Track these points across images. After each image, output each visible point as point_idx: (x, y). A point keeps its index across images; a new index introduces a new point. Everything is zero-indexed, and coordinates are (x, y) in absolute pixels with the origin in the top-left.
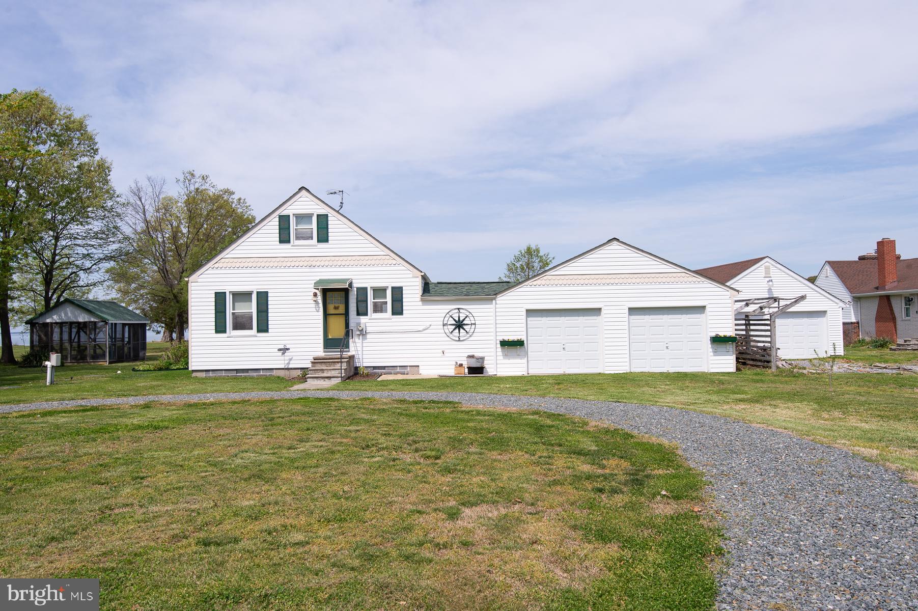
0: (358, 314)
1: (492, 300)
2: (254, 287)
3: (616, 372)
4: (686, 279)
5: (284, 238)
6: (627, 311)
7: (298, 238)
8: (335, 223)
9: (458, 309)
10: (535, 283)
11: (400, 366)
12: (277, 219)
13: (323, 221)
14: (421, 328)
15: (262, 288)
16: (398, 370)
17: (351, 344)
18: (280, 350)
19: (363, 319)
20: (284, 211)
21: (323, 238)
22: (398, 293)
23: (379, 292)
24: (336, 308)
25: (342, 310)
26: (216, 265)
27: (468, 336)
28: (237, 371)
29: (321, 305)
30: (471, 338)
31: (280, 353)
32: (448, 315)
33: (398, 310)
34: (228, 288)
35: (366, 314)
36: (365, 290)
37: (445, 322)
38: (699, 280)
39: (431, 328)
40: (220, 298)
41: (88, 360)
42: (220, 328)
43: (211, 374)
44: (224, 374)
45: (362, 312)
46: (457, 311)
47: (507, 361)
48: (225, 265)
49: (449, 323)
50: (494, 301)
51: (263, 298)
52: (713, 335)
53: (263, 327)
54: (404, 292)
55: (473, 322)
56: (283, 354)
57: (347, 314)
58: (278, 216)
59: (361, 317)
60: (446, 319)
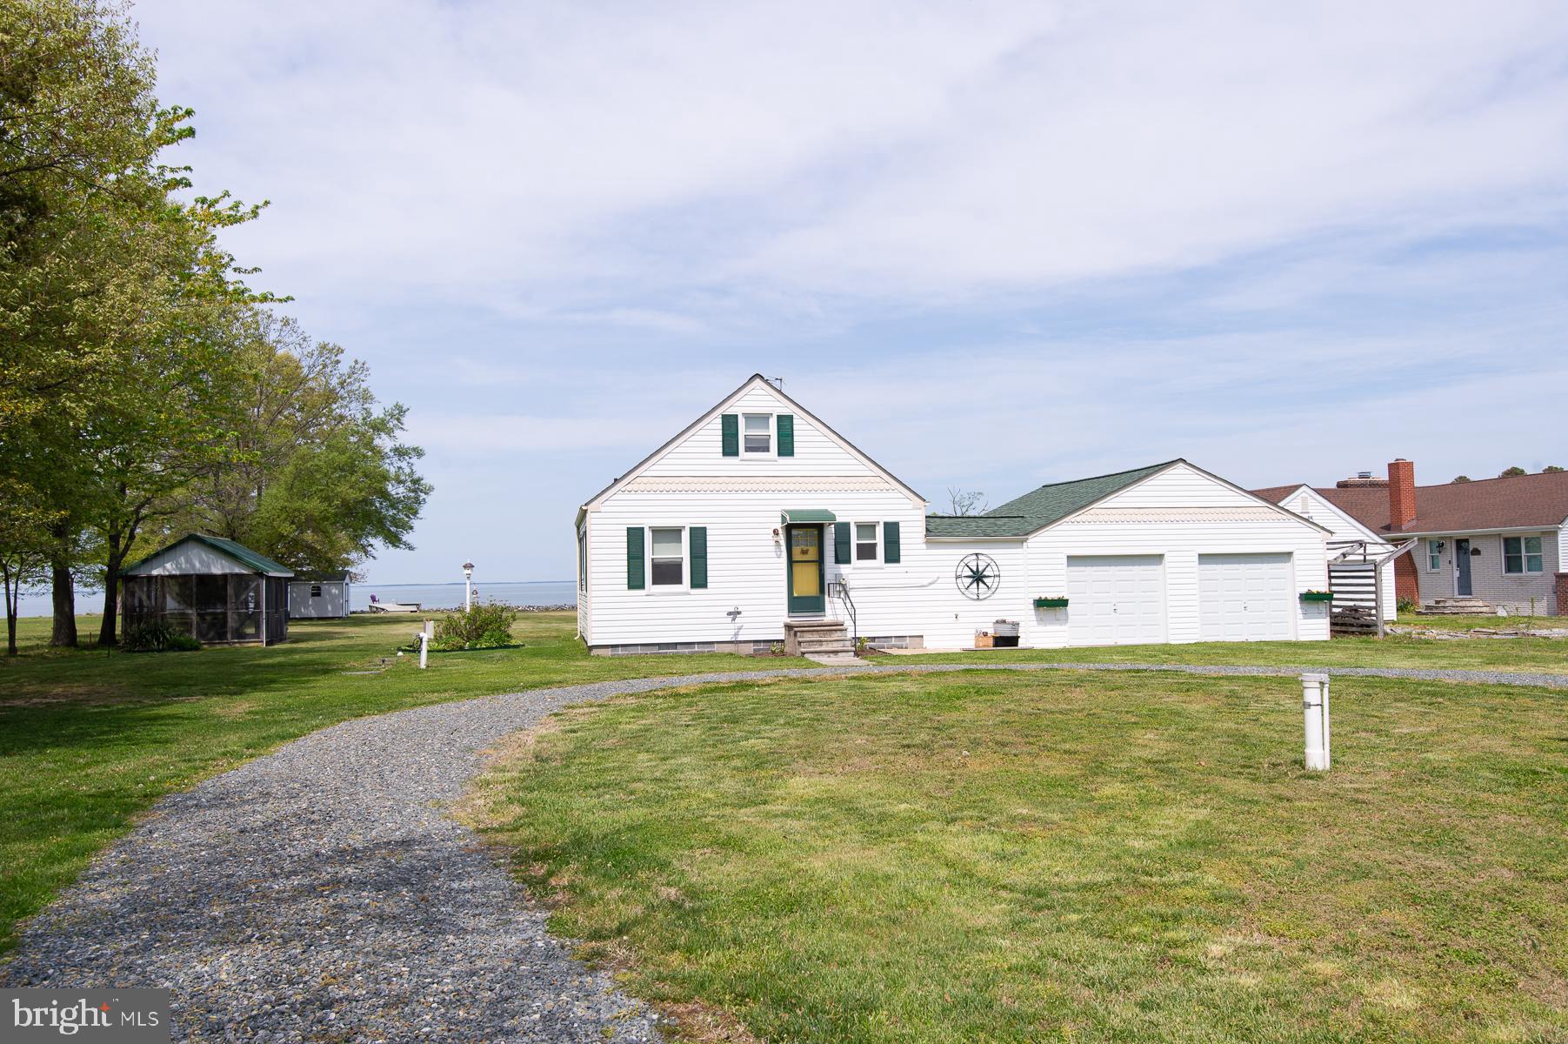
0: (837, 561)
1: (1022, 542)
2: (686, 520)
3: (1181, 642)
4: (1268, 516)
5: (730, 449)
6: (1196, 558)
7: (748, 449)
8: (801, 428)
9: (976, 554)
10: (1078, 519)
11: (895, 637)
12: (720, 421)
13: (785, 423)
14: (925, 582)
15: (698, 523)
16: (893, 643)
17: (828, 606)
18: (730, 614)
19: (844, 569)
20: (729, 409)
21: (786, 448)
22: (892, 530)
23: (867, 528)
24: (804, 552)
25: (812, 554)
26: (629, 487)
27: (990, 592)
28: (660, 645)
29: (784, 548)
30: (995, 595)
31: (729, 619)
32: (962, 564)
33: (893, 555)
34: (647, 522)
35: (848, 561)
36: (847, 525)
37: (958, 574)
38: (1285, 517)
39: (939, 581)
40: (635, 537)
41: (230, 640)
42: (635, 582)
43: (620, 651)
44: (639, 650)
45: (842, 557)
46: (975, 557)
47: (1042, 628)
48: (642, 487)
49: (964, 574)
50: (1025, 544)
51: (699, 537)
52: (1304, 591)
53: (699, 581)
54: (901, 530)
55: (997, 573)
56: (734, 619)
57: (820, 561)
58: (721, 416)
59: (842, 566)
60: (960, 569)
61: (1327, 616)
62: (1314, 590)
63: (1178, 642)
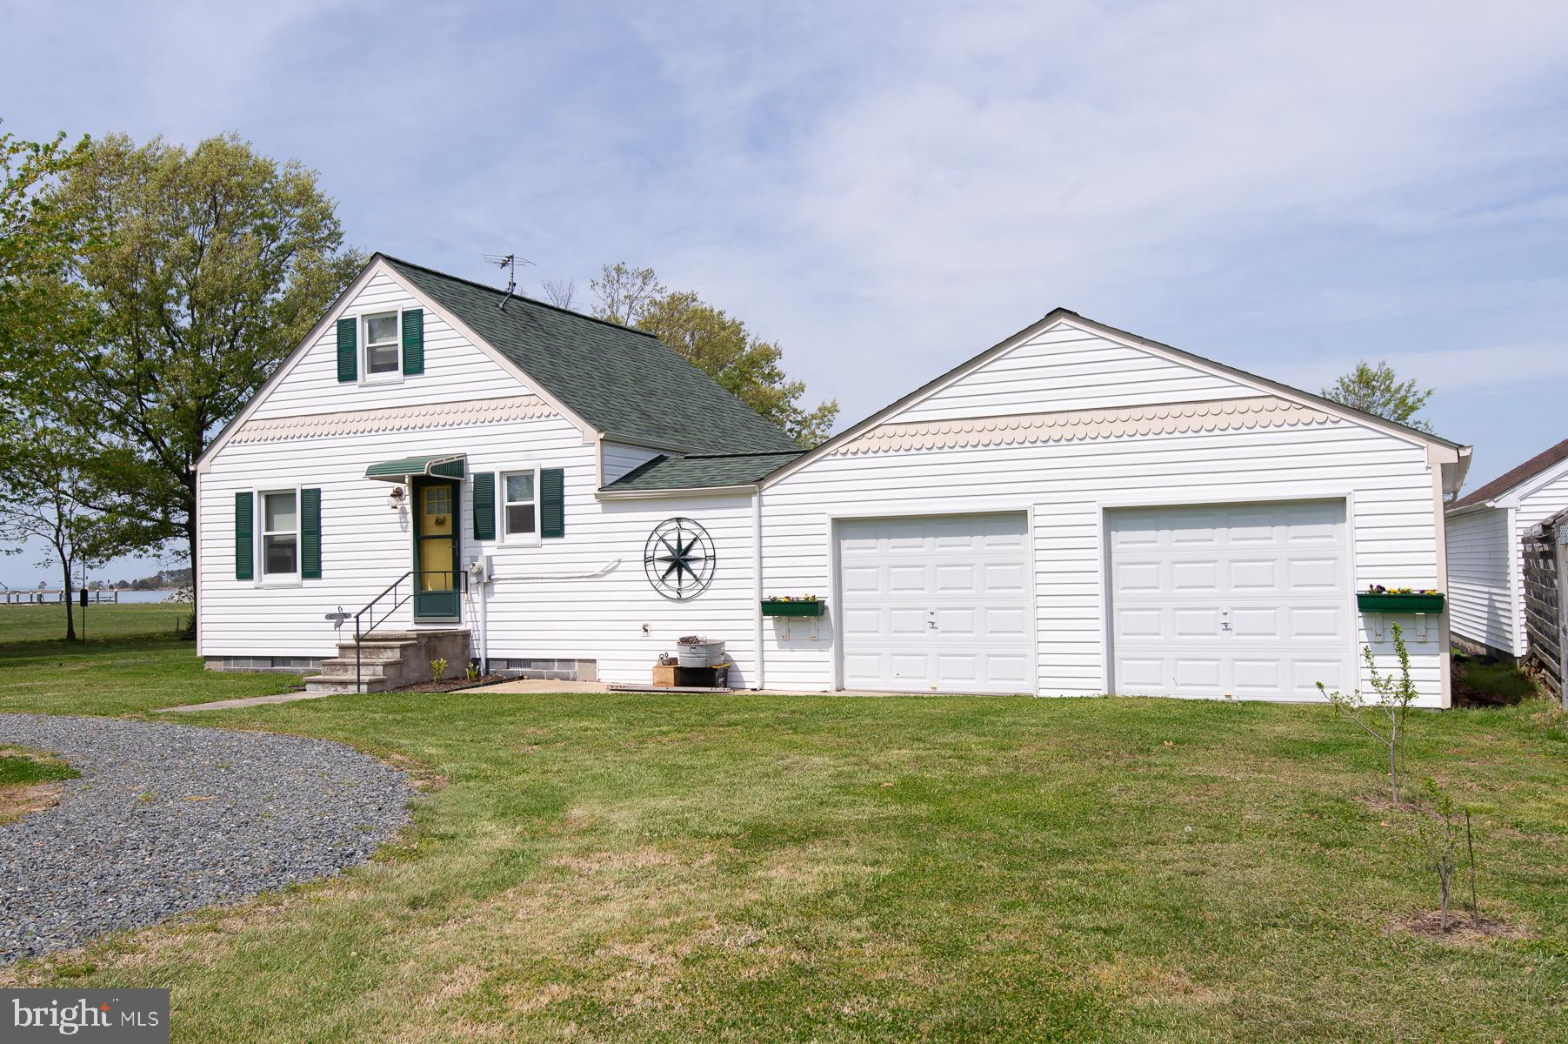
0: (478, 536)
1: (750, 494)
2: (294, 481)
3: (1085, 694)
4: (1278, 417)
5: (347, 372)
6: (1098, 518)
7: (374, 369)
8: (434, 329)
9: (678, 520)
10: (853, 447)
11: (559, 660)
12: (334, 330)
13: (414, 326)
14: (598, 568)
15: (310, 483)
16: (556, 670)
17: (465, 607)
18: (330, 617)
19: (488, 548)
20: (346, 311)
21: (414, 365)
22: (553, 481)
23: (517, 481)
24: (440, 523)
25: (447, 529)
26: (238, 437)
27: (700, 587)
28: (274, 660)
29: (410, 517)
30: (706, 595)
31: (331, 624)
32: (655, 537)
33: (554, 528)
34: (258, 484)
35: (491, 536)
36: (490, 476)
37: (649, 554)
38: (1321, 417)
39: (622, 566)
40: (244, 502)
42: (244, 571)
43: (232, 666)
44: (252, 666)
45: (484, 532)
46: (674, 525)
47: (787, 655)
48: (252, 435)
49: (658, 555)
50: (755, 499)
51: (312, 499)
52: (1364, 588)
53: (313, 570)
54: (567, 481)
55: (710, 553)
56: (338, 625)
57: (456, 536)
58: (336, 324)
59: (484, 543)
60: (652, 545)
61: (1442, 650)
62: (1392, 586)
63: (1056, 694)
